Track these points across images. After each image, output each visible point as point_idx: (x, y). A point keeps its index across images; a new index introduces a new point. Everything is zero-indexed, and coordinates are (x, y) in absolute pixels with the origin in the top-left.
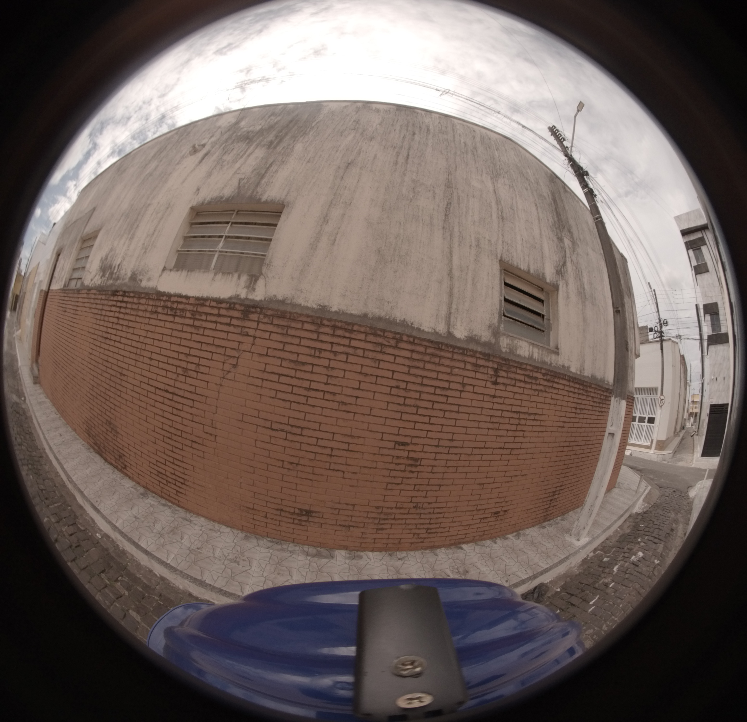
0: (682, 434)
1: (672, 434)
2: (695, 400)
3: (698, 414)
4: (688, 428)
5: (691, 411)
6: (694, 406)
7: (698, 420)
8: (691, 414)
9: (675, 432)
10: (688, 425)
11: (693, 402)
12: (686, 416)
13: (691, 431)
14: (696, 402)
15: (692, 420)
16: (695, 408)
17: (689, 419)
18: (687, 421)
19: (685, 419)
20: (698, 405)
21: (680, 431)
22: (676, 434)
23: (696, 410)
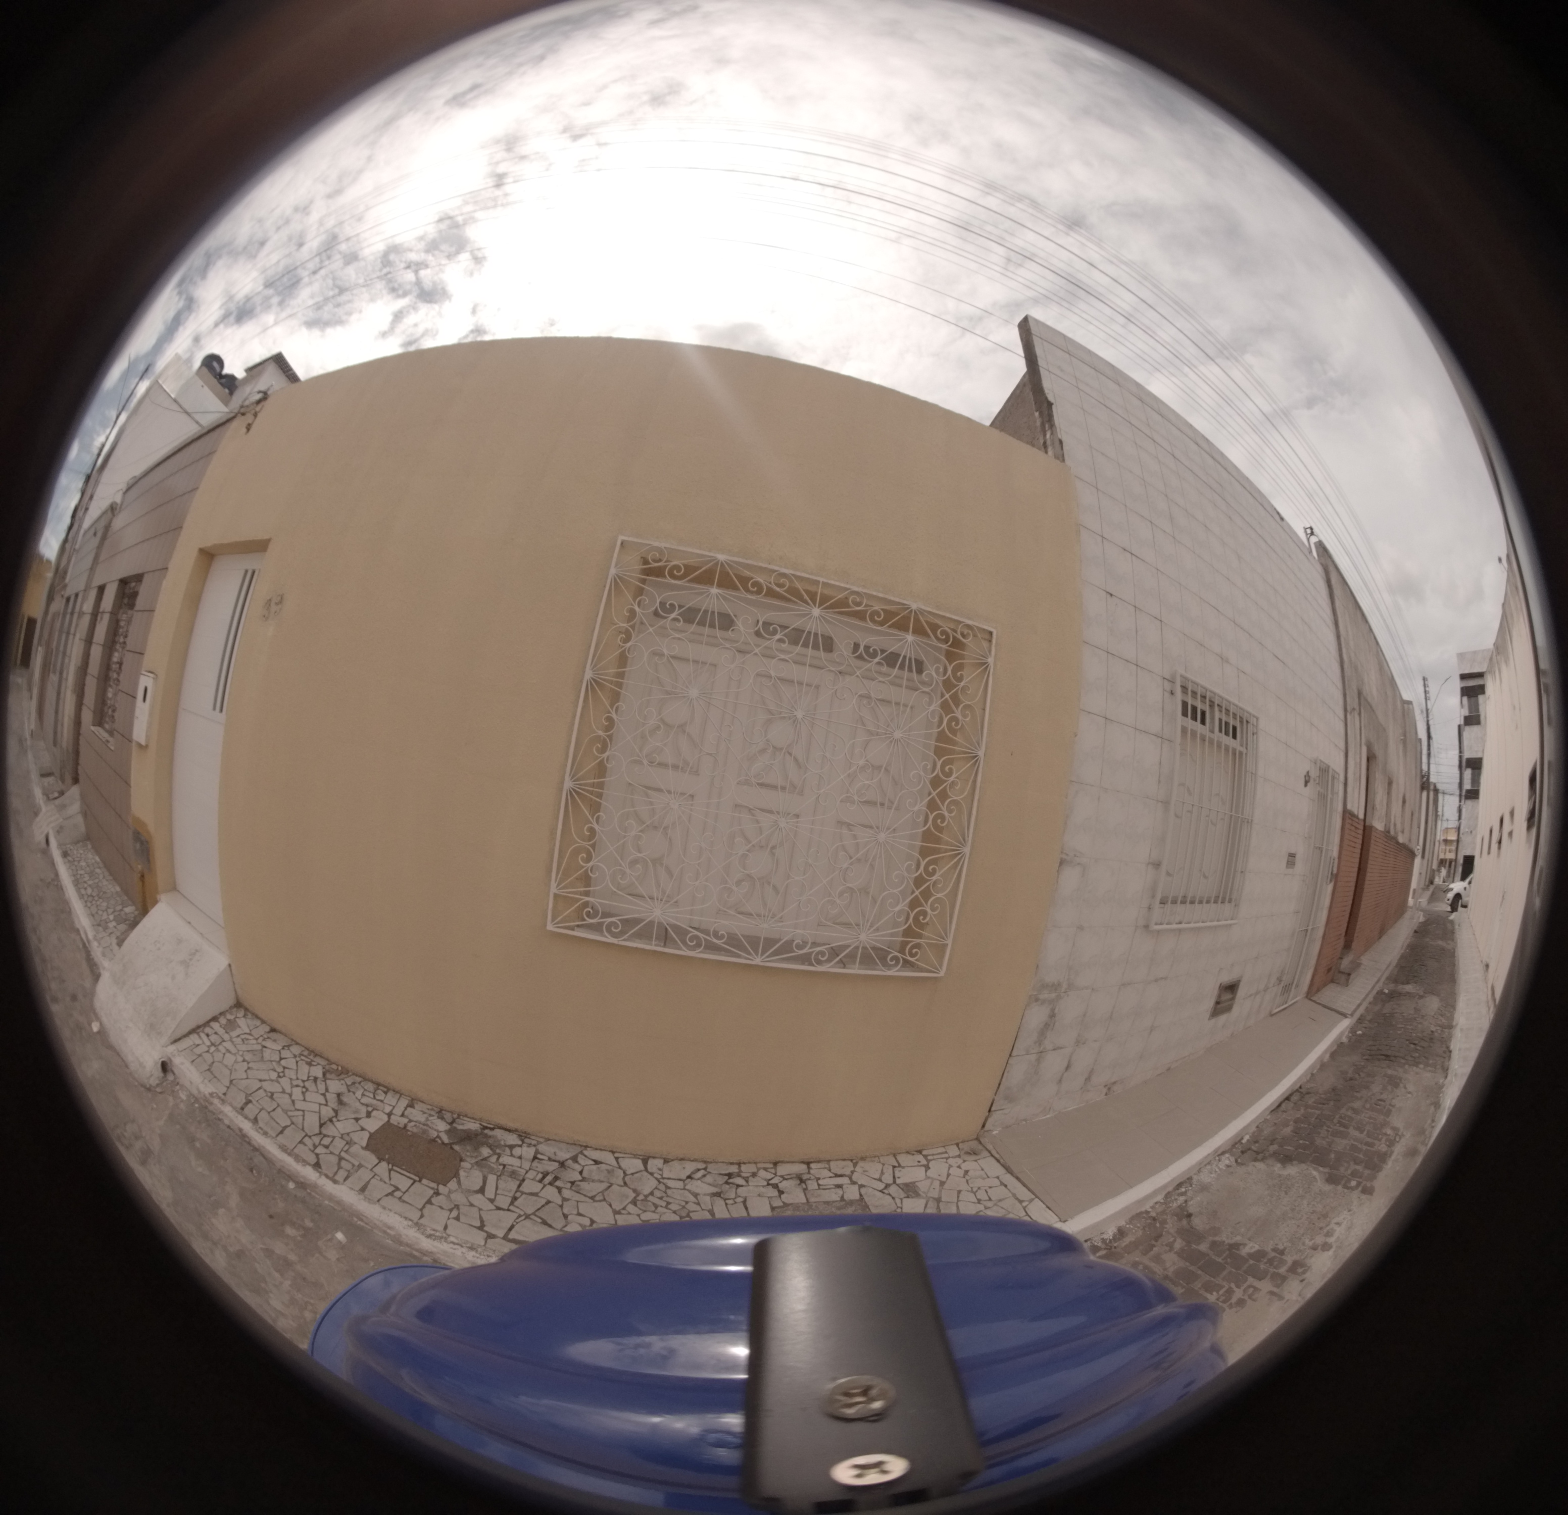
2: (1449, 838)
4: (1437, 885)
5: (1442, 856)
6: (1448, 848)
8: (1442, 862)
11: (1446, 841)
14: (1451, 841)
16: (1450, 851)
17: (1439, 871)
18: (1436, 873)
20: (1454, 848)
23: (1451, 856)
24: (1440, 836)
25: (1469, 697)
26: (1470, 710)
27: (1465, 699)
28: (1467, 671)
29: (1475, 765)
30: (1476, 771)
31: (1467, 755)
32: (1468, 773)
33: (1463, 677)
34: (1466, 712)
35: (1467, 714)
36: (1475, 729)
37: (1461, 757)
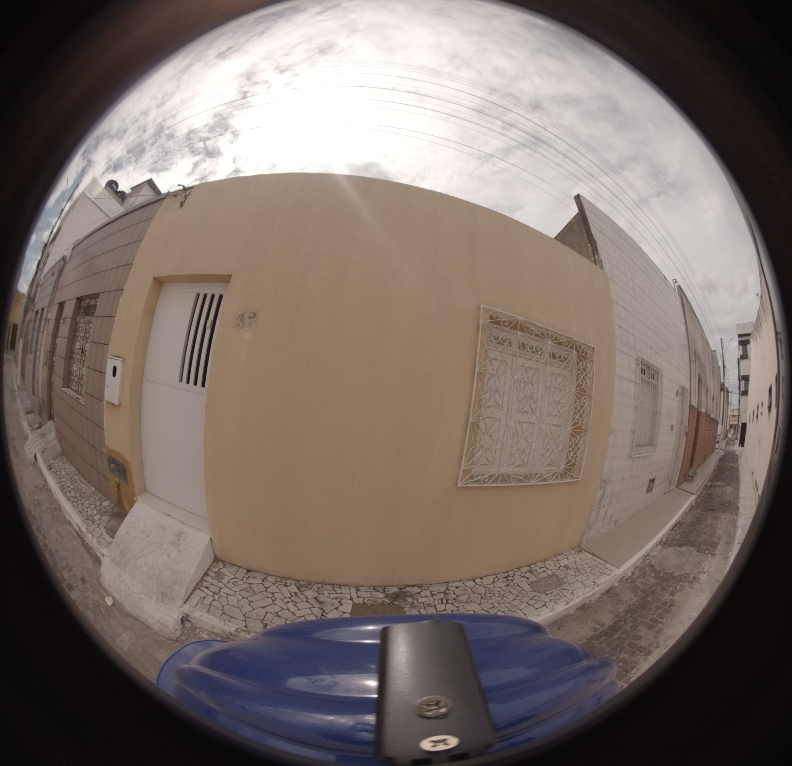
3: (737, 427)
5: (731, 423)
6: (734, 419)
7: (736, 431)
8: (731, 426)
10: (730, 435)
11: (733, 416)
12: (728, 428)
14: (736, 416)
17: (730, 430)
19: (727, 431)
20: (737, 419)
23: (736, 423)
24: (730, 413)
25: (742, 345)
26: (743, 352)
27: (741, 347)
28: (741, 333)
29: (746, 378)
30: (747, 382)
31: (742, 374)
32: (743, 382)
33: (740, 336)
34: (741, 353)
35: (742, 354)
36: (746, 361)
37: (739, 375)
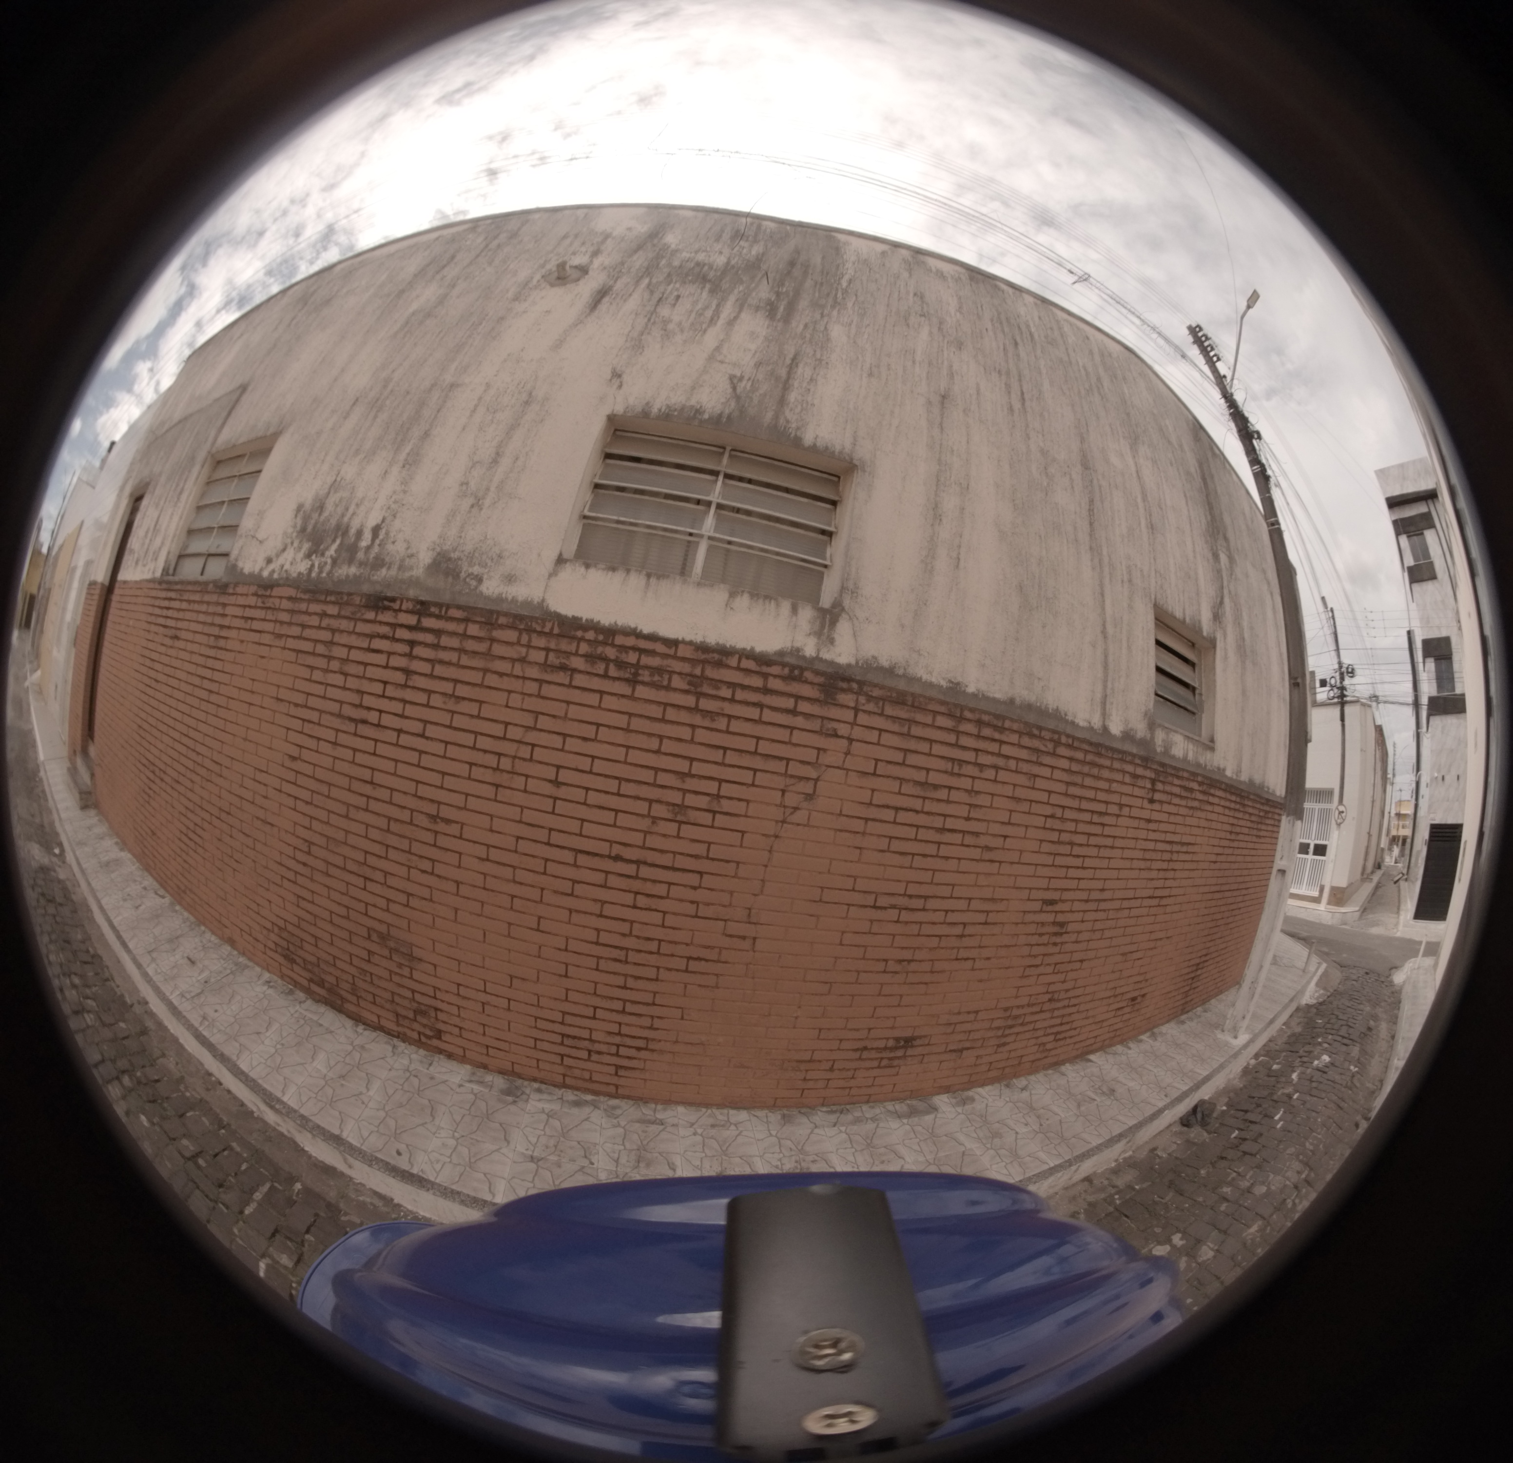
0: (1376, 878)
1: (1358, 876)
2: (1403, 812)
3: (1409, 841)
4: (1388, 867)
5: (1394, 833)
6: (1401, 823)
7: (1407, 852)
8: (1394, 840)
9: (1363, 873)
10: (1389, 861)
11: (1399, 815)
12: (1384, 843)
13: (1395, 873)
14: (1405, 815)
15: (1396, 851)
16: (1403, 827)
17: (1390, 849)
18: (1386, 852)
19: (1383, 850)
20: (1409, 822)
21: (1373, 872)
22: (1365, 877)
